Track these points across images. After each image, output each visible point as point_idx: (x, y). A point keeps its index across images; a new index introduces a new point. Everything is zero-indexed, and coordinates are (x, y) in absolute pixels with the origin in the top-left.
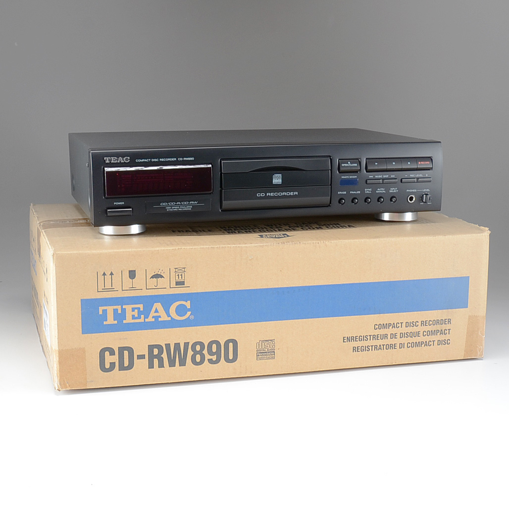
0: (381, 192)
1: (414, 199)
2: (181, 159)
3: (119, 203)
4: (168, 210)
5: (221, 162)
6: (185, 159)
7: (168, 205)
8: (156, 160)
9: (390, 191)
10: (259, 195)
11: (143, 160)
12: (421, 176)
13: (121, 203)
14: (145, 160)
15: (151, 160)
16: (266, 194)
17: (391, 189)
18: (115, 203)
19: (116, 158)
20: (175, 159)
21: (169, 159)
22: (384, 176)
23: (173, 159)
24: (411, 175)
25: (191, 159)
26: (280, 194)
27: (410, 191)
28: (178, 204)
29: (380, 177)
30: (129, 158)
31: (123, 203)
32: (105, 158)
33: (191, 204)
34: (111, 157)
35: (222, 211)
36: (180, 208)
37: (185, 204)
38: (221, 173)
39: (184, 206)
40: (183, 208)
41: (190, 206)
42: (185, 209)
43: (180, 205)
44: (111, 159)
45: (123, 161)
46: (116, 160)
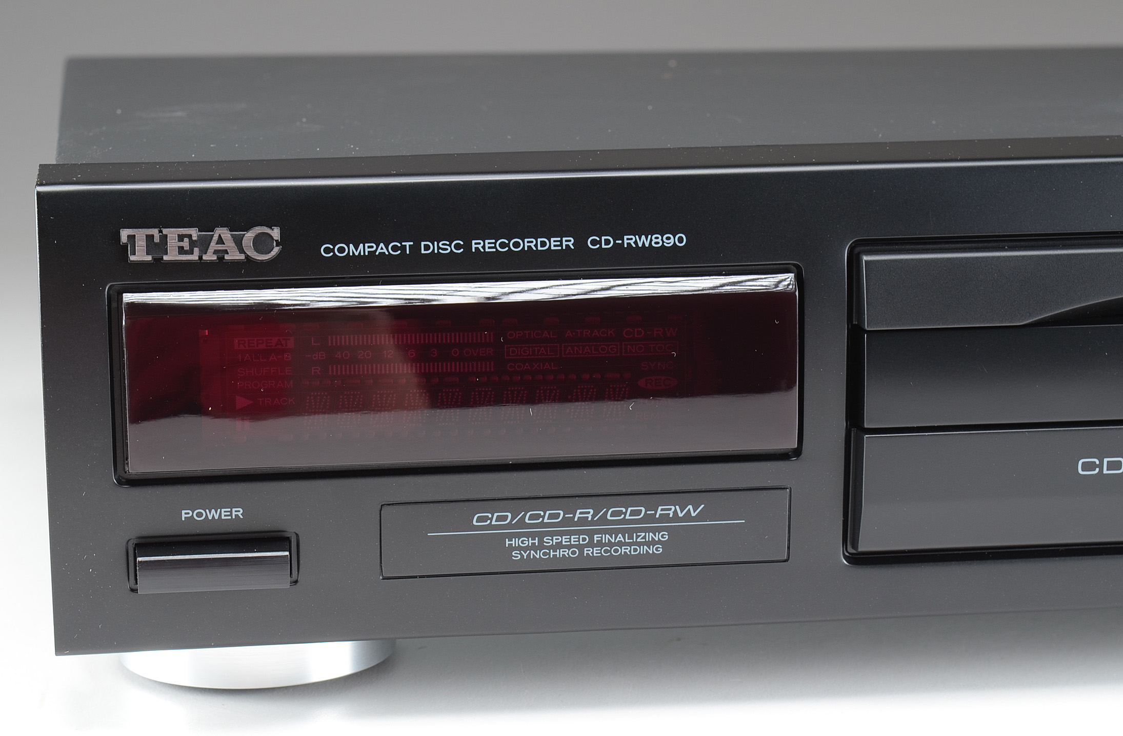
2: (607, 242)
3: (213, 514)
4: (516, 555)
5: (854, 260)
6: (629, 240)
7: (521, 524)
8: (446, 247)
10: (1087, 466)
11: (364, 249)
13: (224, 513)
14: (382, 249)
15: (415, 248)
18: (185, 514)
19: (194, 233)
20: (569, 242)
21: (529, 243)
23: (553, 243)
25: (670, 241)
28: (583, 521)
30: (276, 233)
31: (238, 512)
32: (124, 234)
33: (665, 518)
34: (160, 224)
35: (860, 560)
36: (591, 544)
37: (624, 521)
38: (856, 333)
39: (616, 532)
40: (611, 544)
41: (655, 530)
42: (624, 550)
43: (592, 523)
44: (164, 238)
45: (242, 251)
46: (193, 244)
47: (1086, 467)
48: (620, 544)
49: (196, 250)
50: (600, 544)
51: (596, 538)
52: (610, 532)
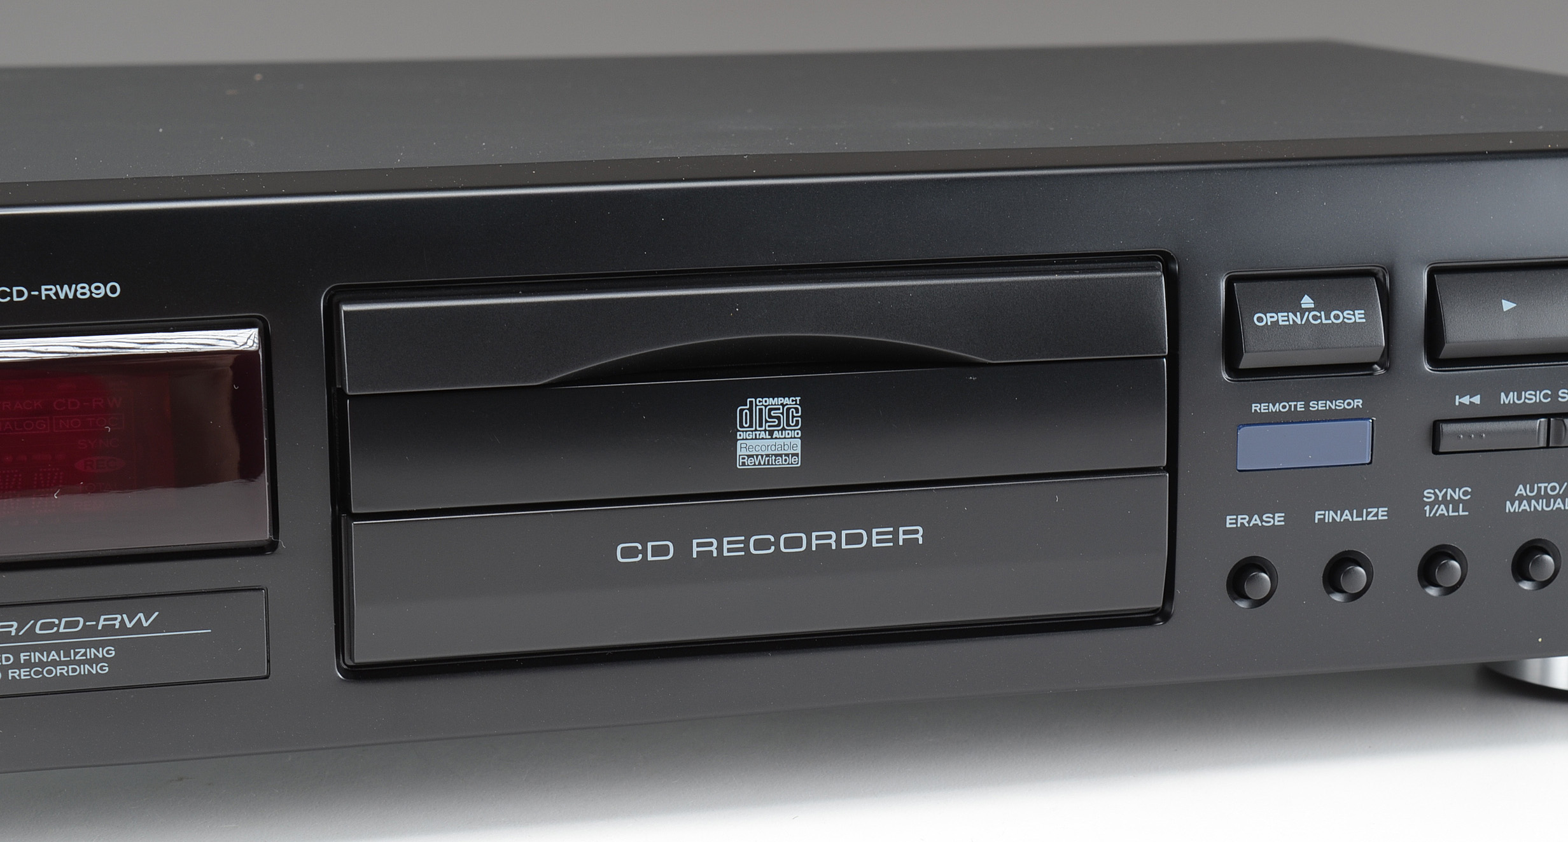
2: (19, 294)
6: (48, 291)
10: (631, 552)
16: (683, 549)
25: (100, 291)
26: (793, 542)
28: (6, 638)
33: (109, 630)
35: (353, 674)
36: (17, 665)
37: (58, 635)
38: (337, 398)
39: (48, 649)
40: (42, 664)
41: (97, 645)
42: (58, 671)
43: (17, 638)
47: (626, 553)
48: (54, 663)
50: (28, 664)
51: (23, 657)
52: (41, 649)
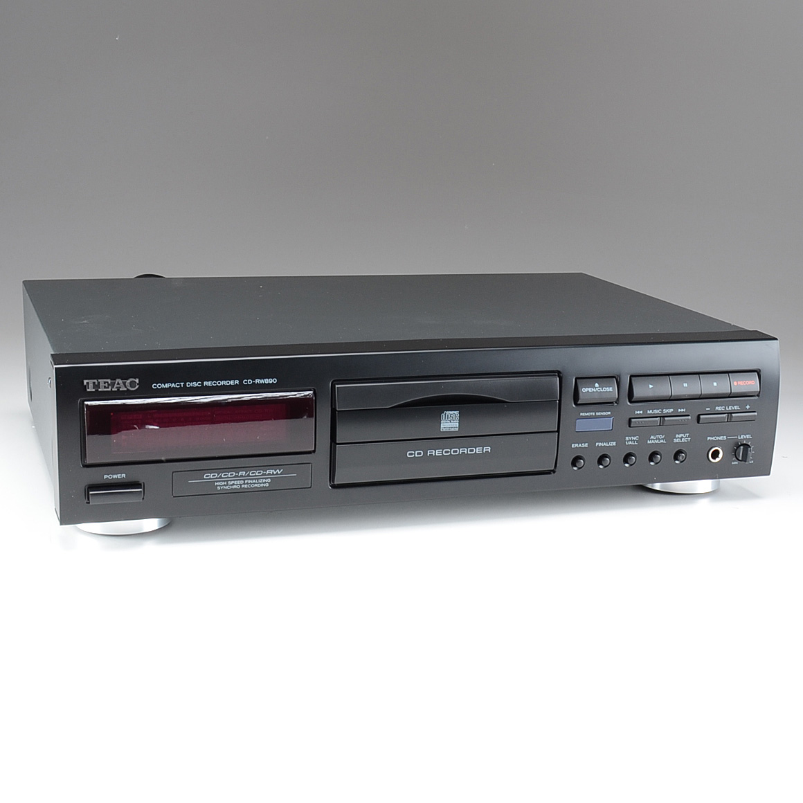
0: (657, 442)
1: (721, 455)
2: (250, 382)
3: (115, 476)
4: (219, 488)
5: (333, 386)
6: (257, 381)
7: (221, 477)
8: (195, 384)
9: (675, 441)
11: (167, 385)
12: (737, 408)
13: (119, 476)
14: (173, 385)
15: (185, 385)
16: (425, 453)
17: (677, 436)
18: (105, 477)
19: (109, 381)
20: (237, 382)
21: (223, 383)
22: (665, 411)
23: (232, 383)
24: (717, 408)
25: (271, 381)
26: (455, 452)
27: (713, 438)
28: (242, 476)
29: (657, 412)
30: (137, 381)
31: (124, 475)
32: (85, 382)
33: (269, 474)
34: (97, 378)
35: (334, 486)
36: (244, 484)
37: (256, 476)
38: (333, 411)
39: (253, 479)
40: (251, 483)
41: (266, 478)
42: (256, 485)
43: (245, 476)
44: (99, 383)
45: (126, 387)
46: (109, 385)
47: (410, 454)
48: (254, 483)
49: (110, 387)
50: (247, 483)
51: (246, 481)
52: (251, 479)
